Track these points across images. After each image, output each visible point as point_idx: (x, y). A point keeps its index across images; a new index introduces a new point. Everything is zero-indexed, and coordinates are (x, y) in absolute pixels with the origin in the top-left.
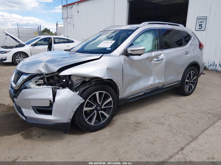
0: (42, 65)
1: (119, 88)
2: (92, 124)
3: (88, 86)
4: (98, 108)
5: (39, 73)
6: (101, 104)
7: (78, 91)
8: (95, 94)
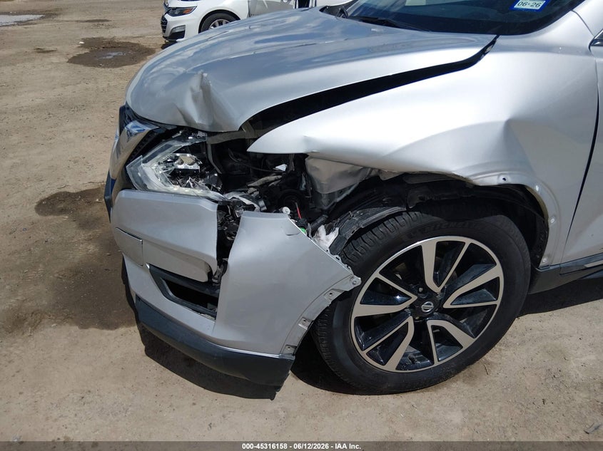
0: (192, 90)
1: (552, 221)
2: (391, 365)
3: (386, 212)
4: (427, 307)
5: (183, 123)
6: (442, 291)
7: (337, 229)
8: (420, 247)
